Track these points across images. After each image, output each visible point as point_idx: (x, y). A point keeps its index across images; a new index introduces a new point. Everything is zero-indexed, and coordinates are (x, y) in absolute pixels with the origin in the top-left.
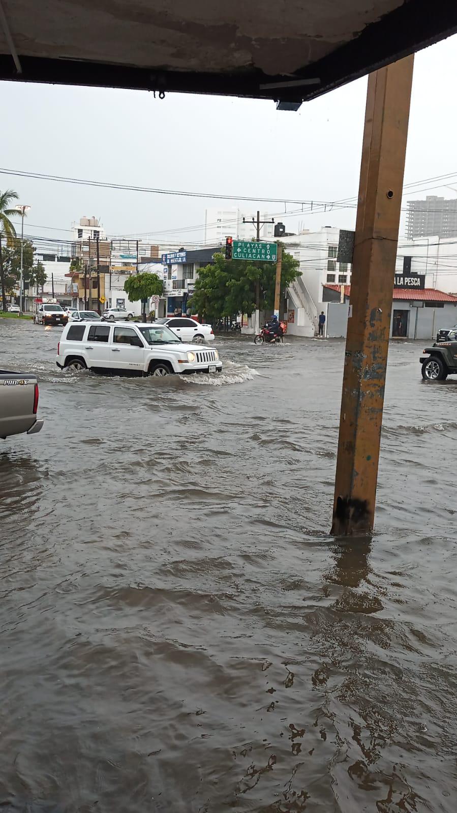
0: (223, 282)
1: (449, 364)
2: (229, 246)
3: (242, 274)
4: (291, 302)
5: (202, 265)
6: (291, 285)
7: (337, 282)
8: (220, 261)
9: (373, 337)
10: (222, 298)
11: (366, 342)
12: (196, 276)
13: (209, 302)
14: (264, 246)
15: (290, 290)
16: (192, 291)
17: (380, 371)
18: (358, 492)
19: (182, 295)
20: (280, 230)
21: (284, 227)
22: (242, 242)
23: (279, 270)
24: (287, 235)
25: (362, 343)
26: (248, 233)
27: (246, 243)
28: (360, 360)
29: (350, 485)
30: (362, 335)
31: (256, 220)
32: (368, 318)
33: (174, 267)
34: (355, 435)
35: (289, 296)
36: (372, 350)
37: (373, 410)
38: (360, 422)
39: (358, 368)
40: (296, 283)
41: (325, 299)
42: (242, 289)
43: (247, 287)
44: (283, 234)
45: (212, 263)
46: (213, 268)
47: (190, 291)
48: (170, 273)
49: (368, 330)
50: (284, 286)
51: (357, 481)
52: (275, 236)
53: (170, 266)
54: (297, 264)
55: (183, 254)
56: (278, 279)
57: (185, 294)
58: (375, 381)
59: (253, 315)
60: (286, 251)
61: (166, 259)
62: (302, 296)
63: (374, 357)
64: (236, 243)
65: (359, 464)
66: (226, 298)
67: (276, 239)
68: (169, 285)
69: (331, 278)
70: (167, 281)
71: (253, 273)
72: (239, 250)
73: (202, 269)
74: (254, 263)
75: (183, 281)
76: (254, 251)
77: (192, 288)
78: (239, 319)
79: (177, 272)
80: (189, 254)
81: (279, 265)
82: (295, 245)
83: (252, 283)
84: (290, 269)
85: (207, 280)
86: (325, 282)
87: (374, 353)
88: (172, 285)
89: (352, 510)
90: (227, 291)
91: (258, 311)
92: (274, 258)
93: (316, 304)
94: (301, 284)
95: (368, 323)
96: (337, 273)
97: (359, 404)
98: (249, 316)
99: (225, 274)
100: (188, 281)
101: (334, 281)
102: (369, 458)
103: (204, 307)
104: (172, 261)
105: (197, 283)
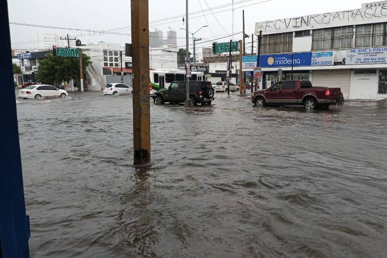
0: (53, 67)
1: (165, 98)
2: (55, 50)
3: (62, 63)
4: (89, 75)
5: (40, 59)
6: (87, 68)
7: (109, 66)
8: (51, 57)
9: (143, 86)
10: (54, 74)
11: (141, 88)
12: (38, 65)
13: (47, 76)
14: (72, 50)
15: (87, 70)
16: (37, 72)
17: (147, 99)
18: (143, 147)
19: (31, 74)
20: (78, 43)
21: (80, 42)
22: (61, 48)
23: (81, 61)
24: (82, 45)
25: (140, 89)
26: (63, 44)
27: (63, 49)
28: (139, 95)
29: (140, 145)
30: (139, 85)
31: (67, 38)
32: (141, 78)
33: (25, 60)
34: (140, 125)
35: (87, 73)
36: (144, 91)
37: (146, 114)
38: (142, 120)
39: (139, 99)
40: (89, 67)
41: (104, 74)
42: (63, 70)
43: (66, 69)
44: (80, 45)
45: (47, 58)
46: (47, 60)
47: (35, 72)
48: (23, 63)
49: (141, 83)
50: (84, 68)
51: (143, 143)
52: (77, 45)
53: (22, 59)
54: (89, 58)
55: (29, 54)
56: (81, 65)
57: (32, 73)
58: (146, 103)
59: (70, 82)
60: (83, 52)
61: (20, 57)
62: (93, 72)
63: (145, 94)
64: (58, 48)
65: (143, 136)
66: (56, 74)
67: (77, 47)
68: (23, 69)
69: (106, 64)
70: (22, 67)
71: (68, 63)
72: (60, 52)
73: (41, 61)
74: (68, 58)
75: (31, 67)
76: (68, 52)
77: (36, 70)
78: (63, 84)
79: (27, 63)
80: (33, 54)
81: (81, 59)
82: (88, 50)
83: (68, 67)
84: (86, 61)
85: (45, 66)
86: (103, 66)
87: (145, 92)
88: (25, 69)
89: (142, 154)
90: (56, 71)
91: (72, 80)
92: (78, 56)
93: (101, 77)
94: (92, 67)
95: (141, 81)
96: (109, 62)
97: (140, 113)
98: (68, 82)
99: (54, 63)
100: (34, 67)
101: (107, 66)
102: (146, 133)
103: (44, 79)
104: (23, 57)
105: (39, 67)
